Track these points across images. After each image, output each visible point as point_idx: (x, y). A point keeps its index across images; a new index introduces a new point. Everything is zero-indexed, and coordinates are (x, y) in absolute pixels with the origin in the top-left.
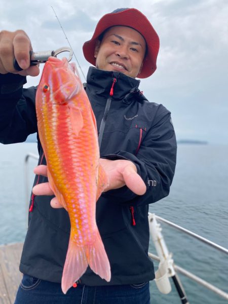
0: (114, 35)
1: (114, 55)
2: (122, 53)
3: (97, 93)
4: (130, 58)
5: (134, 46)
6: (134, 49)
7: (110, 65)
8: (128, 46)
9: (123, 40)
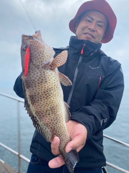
0: (88, 16)
1: (87, 29)
2: (92, 27)
3: (74, 52)
4: (96, 31)
5: (100, 24)
6: (99, 25)
7: (84, 35)
8: (96, 24)
9: (93, 19)
